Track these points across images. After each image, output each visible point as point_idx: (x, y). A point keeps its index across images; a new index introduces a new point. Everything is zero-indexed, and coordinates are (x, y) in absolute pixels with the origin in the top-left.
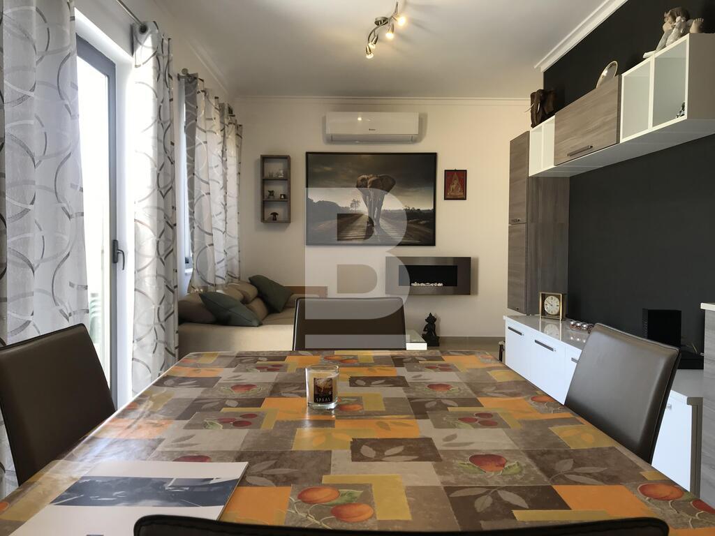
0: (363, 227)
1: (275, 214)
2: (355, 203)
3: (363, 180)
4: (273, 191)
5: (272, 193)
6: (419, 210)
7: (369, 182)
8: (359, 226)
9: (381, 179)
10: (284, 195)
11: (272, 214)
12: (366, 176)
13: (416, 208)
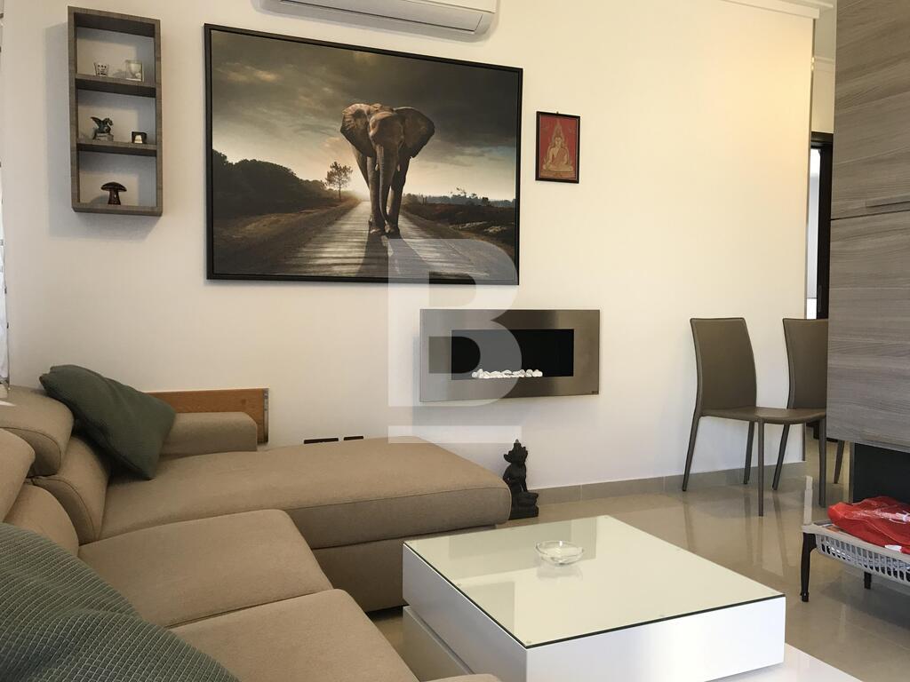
0: (359, 234)
1: (115, 188)
2: (338, 172)
3: (358, 114)
4: (107, 121)
5: (104, 126)
6: (485, 199)
7: (372, 120)
8: (350, 234)
9: (401, 116)
10: (144, 136)
11: (105, 187)
12: (364, 107)
13: (480, 196)
